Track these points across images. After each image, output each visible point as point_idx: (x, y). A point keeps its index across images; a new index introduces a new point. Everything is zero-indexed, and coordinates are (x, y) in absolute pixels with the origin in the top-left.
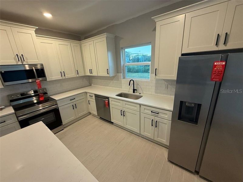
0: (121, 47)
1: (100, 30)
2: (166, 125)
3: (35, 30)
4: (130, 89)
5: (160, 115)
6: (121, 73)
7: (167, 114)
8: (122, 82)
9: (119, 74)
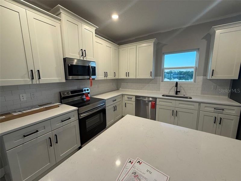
0: (163, 52)
1: (139, 37)
2: (233, 121)
3: (95, 29)
4: (170, 91)
5: (226, 111)
6: (160, 76)
7: (235, 110)
8: (161, 85)
9: (158, 77)
